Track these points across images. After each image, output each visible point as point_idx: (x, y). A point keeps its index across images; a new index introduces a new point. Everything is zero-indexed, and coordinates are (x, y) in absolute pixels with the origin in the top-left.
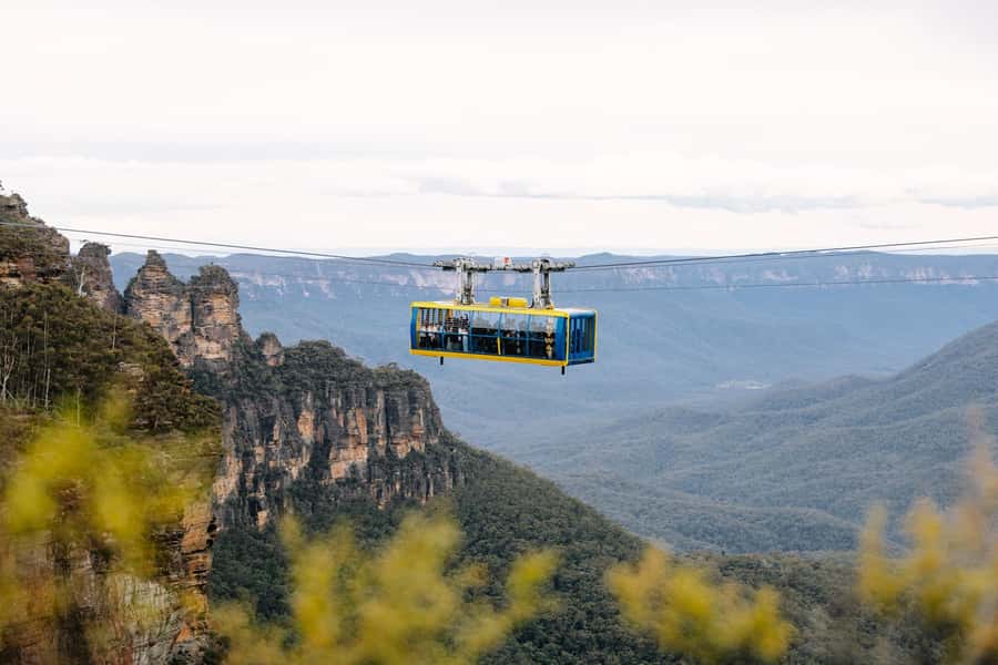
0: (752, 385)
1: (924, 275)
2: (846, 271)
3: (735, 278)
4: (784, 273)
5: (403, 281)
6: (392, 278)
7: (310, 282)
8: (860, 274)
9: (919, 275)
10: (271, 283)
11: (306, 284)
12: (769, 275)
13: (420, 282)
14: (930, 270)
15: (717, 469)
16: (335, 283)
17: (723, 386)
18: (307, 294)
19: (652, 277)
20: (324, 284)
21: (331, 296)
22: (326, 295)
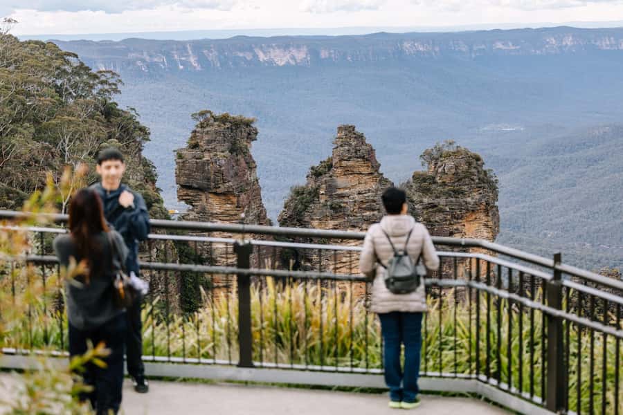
0: (506, 127)
1: (608, 43)
2: (554, 41)
3: (475, 48)
4: (510, 44)
5: (249, 57)
6: (241, 55)
7: (183, 59)
8: (564, 43)
9: (605, 44)
10: (156, 60)
11: (180, 60)
12: (499, 45)
13: (262, 57)
14: (612, 38)
15: (535, 207)
16: (202, 59)
17: (485, 129)
18: (181, 67)
19: (421, 49)
20: (192, 60)
21: (199, 68)
22: (195, 67)
